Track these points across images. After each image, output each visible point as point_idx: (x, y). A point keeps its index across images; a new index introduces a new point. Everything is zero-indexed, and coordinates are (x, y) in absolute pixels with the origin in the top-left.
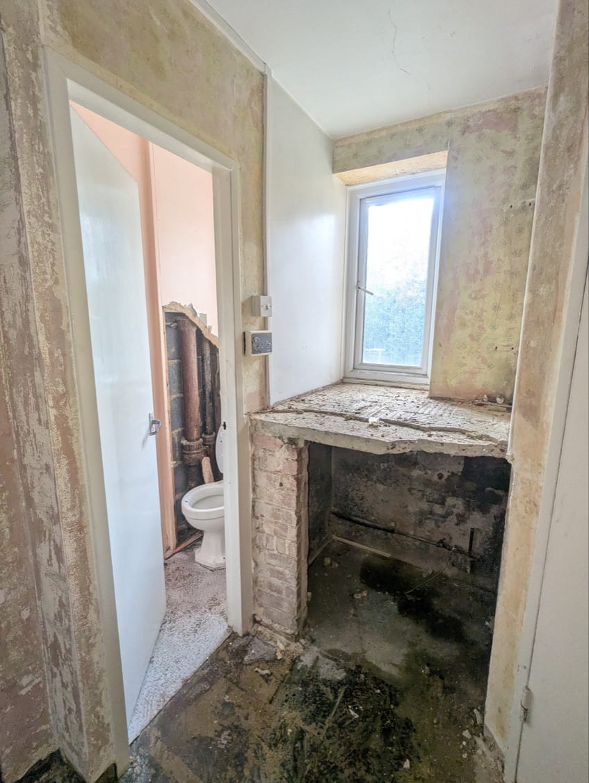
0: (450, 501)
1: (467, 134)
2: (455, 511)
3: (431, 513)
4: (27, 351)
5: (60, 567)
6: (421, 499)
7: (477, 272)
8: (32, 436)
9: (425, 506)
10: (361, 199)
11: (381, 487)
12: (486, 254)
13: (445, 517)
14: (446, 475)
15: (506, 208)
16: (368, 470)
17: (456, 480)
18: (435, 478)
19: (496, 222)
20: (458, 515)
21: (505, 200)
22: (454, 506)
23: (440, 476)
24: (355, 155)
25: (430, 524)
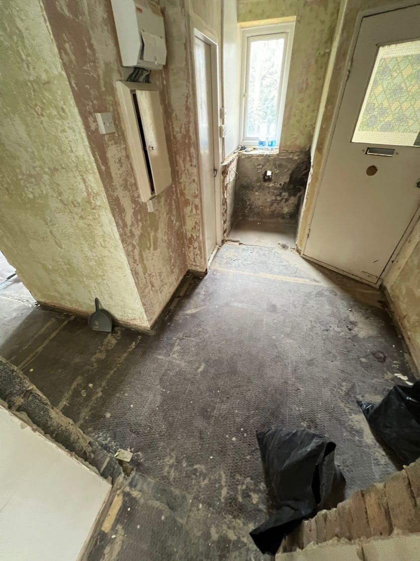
0: (283, 194)
1: (306, 6)
2: (285, 197)
3: (276, 200)
4: (187, 141)
5: (196, 211)
6: (272, 195)
7: (302, 89)
8: (186, 171)
9: (274, 198)
10: (248, 37)
11: (257, 193)
12: (307, 79)
13: (281, 200)
14: (283, 183)
15: (317, 54)
16: (252, 187)
17: (286, 185)
18: (278, 186)
19: (313, 61)
20: (286, 199)
21: (318, 49)
22: (284, 196)
23: (281, 185)
24: (250, 12)
25: (275, 205)
